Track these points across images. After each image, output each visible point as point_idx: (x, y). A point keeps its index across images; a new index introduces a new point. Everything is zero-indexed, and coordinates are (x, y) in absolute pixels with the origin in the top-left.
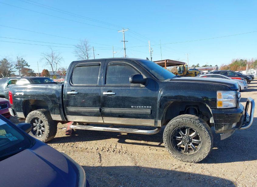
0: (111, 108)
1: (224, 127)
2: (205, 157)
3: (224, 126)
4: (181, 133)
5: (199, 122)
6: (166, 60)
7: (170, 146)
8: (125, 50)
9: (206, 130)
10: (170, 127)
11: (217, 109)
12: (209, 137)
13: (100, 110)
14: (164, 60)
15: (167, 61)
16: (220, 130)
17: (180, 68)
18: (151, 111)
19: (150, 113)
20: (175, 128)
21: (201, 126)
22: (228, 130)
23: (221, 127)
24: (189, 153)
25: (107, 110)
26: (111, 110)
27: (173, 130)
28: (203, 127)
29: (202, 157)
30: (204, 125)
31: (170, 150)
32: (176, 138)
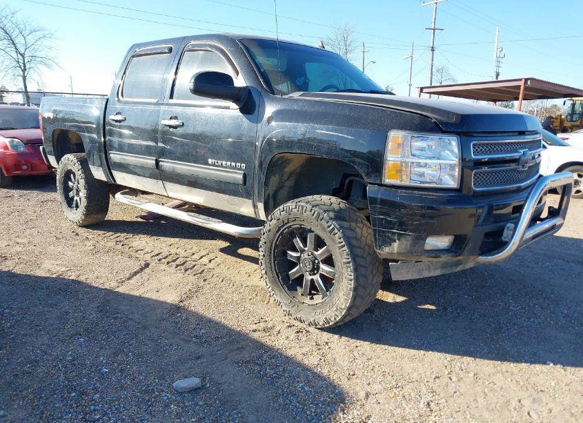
0: (175, 160)
1: (397, 241)
2: (340, 317)
3: (399, 240)
4: (298, 242)
5: (331, 219)
6: (526, 80)
7: (269, 273)
8: (433, 50)
9: (344, 243)
10: (271, 223)
11: (385, 186)
12: (349, 263)
13: (157, 162)
14: (521, 80)
15: (529, 82)
16: (387, 250)
17: (573, 105)
18: (245, 176)
19: (241, 182)
20: (282, 227)
21: (333, 229)
22: (410, 252)
23: (389, 242)
24: (312, 298)
25: (167, 164)
26: (175, 165)
27: (278, 232)
28: (339, 234)
29: (331, 317)
30: (341, 227)
31: (270, 282)
32: (285, 254)
